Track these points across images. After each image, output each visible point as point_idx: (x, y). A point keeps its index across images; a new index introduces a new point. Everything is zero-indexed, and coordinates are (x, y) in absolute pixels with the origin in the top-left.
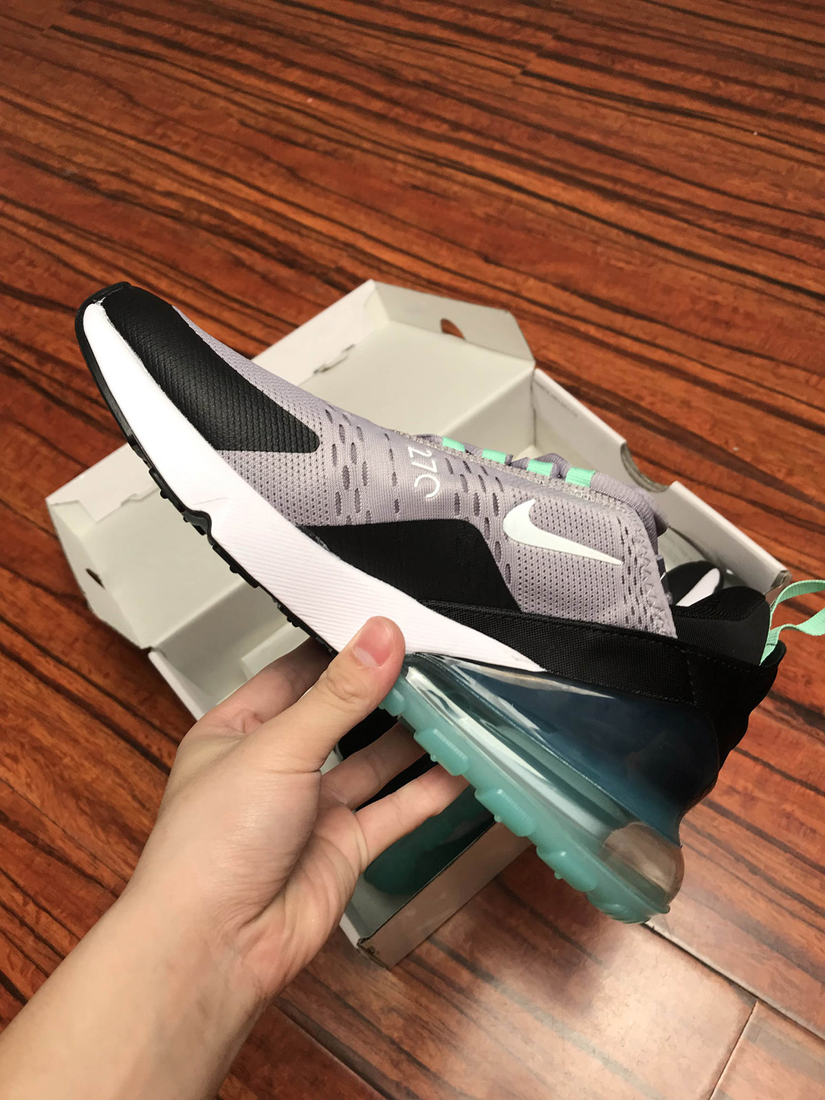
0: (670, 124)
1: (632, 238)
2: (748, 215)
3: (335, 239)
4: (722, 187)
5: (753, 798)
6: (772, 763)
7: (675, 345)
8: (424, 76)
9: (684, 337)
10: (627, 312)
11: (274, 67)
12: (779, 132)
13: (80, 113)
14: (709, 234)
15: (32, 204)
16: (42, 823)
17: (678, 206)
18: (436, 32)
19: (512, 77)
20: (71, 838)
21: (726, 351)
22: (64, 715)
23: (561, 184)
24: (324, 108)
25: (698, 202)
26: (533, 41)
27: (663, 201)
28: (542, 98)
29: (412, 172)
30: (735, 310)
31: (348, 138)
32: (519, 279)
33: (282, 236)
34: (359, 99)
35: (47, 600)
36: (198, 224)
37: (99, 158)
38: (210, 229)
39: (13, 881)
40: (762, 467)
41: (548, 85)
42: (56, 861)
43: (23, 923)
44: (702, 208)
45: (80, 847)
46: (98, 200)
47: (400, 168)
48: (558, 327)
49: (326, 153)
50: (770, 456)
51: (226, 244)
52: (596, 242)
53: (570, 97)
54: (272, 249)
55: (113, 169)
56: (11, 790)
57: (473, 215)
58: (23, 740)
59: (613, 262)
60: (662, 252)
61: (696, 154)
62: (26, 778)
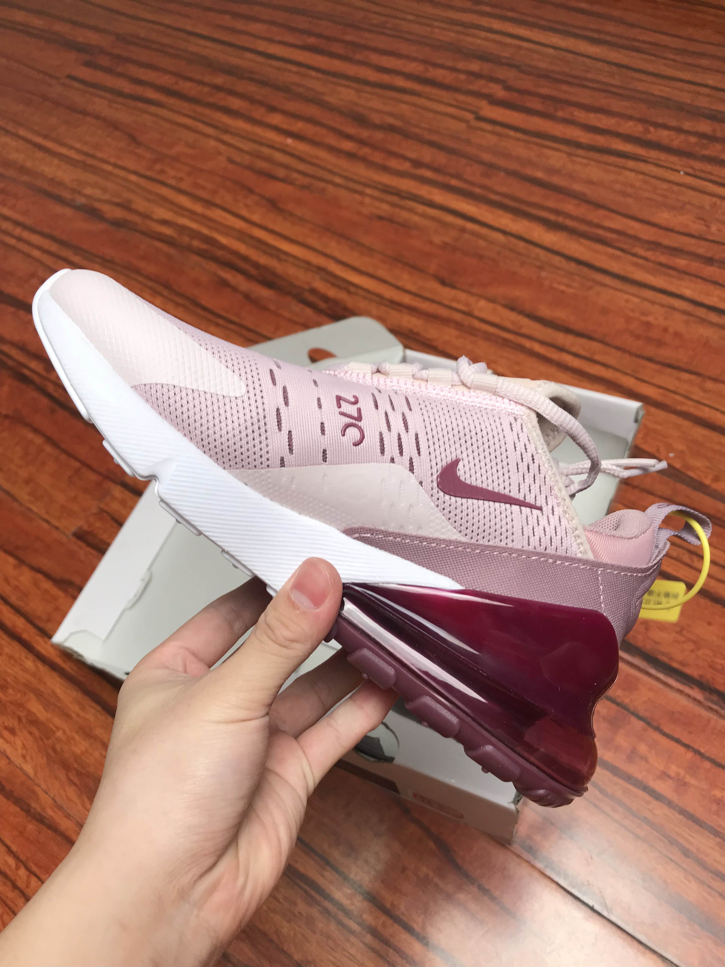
0: (606, 164)
1: (573, 265)
2: (675, 245)
3: (308, 263)
4: (653, 219)
5: (685, 784)
6: (702, 750)
7: (611, 361)
8: (390, 120)
9: (619, 353)
10: (567, 330)
11: (259, 113)
12: (702, 171)
13: (91, 151)
14: (640, 261)
15: (46, 230)
16: (34, 792)
17: (614, 236)
18: (400, 82)
19: (467, 122)
20: (60, 808)
21: (658, 367)
22: (59, 691)
23: (510, 216)
24: (302, 147)
25: (631, 232)
26: (485, 91)
27: (600, 232)
28: (493, 140)
29: (377, 204)
30: (665, 330)
31: (321, 173)
32: (472, 300)
33: (263, 260)
34: (332, 140)
35: (47, 585)
36: (190, 249)
37: (105, 190)
38: (201, 253)
39: (6, 846)
40: (690, 474)
41: (498, 129)
42: (46, 829)
43: (15, 886)
44: (636, 238)
45: (68, 816)
46: (101, 226)
47: (367, 200)
48: (506, 343)
49: (303, 187)
50: (697, 463)
51: (213, 267)
52: (541, 268)
53: (518, 140)
54: (253, 272)
55: (117, 200)
56: (8, 761)
57: (431, 243)
58: (20, 714)
59: (555, 285)
60: (599, 277)
61: (629, 190)
62: (22, 749)
